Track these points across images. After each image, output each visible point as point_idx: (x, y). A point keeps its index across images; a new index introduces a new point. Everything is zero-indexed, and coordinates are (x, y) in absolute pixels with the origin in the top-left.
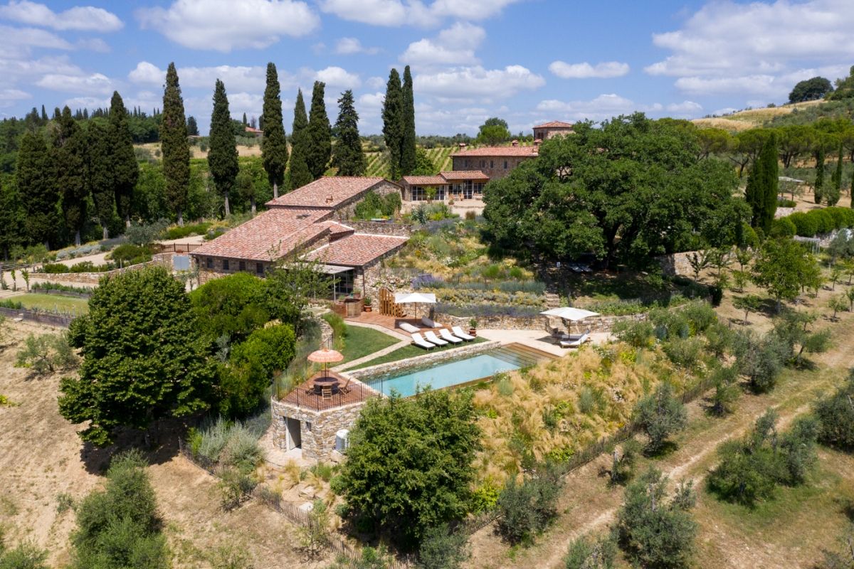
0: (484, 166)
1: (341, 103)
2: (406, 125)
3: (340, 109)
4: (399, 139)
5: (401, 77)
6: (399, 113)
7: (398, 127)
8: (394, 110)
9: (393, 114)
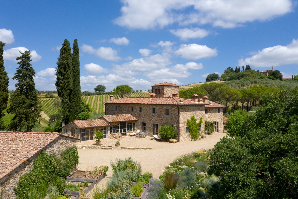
0: (132, 111)
1: (19, 61)
2: (74, 81)
3: (18, 65)
4: (69, 91)
5: (71, 46)
6: (69, 71)
7: (68, 82)
8: (65, 69)
9: (64, 72)
